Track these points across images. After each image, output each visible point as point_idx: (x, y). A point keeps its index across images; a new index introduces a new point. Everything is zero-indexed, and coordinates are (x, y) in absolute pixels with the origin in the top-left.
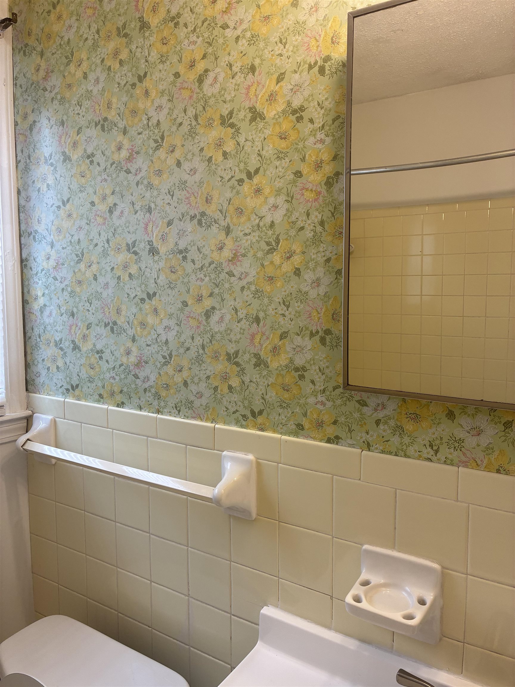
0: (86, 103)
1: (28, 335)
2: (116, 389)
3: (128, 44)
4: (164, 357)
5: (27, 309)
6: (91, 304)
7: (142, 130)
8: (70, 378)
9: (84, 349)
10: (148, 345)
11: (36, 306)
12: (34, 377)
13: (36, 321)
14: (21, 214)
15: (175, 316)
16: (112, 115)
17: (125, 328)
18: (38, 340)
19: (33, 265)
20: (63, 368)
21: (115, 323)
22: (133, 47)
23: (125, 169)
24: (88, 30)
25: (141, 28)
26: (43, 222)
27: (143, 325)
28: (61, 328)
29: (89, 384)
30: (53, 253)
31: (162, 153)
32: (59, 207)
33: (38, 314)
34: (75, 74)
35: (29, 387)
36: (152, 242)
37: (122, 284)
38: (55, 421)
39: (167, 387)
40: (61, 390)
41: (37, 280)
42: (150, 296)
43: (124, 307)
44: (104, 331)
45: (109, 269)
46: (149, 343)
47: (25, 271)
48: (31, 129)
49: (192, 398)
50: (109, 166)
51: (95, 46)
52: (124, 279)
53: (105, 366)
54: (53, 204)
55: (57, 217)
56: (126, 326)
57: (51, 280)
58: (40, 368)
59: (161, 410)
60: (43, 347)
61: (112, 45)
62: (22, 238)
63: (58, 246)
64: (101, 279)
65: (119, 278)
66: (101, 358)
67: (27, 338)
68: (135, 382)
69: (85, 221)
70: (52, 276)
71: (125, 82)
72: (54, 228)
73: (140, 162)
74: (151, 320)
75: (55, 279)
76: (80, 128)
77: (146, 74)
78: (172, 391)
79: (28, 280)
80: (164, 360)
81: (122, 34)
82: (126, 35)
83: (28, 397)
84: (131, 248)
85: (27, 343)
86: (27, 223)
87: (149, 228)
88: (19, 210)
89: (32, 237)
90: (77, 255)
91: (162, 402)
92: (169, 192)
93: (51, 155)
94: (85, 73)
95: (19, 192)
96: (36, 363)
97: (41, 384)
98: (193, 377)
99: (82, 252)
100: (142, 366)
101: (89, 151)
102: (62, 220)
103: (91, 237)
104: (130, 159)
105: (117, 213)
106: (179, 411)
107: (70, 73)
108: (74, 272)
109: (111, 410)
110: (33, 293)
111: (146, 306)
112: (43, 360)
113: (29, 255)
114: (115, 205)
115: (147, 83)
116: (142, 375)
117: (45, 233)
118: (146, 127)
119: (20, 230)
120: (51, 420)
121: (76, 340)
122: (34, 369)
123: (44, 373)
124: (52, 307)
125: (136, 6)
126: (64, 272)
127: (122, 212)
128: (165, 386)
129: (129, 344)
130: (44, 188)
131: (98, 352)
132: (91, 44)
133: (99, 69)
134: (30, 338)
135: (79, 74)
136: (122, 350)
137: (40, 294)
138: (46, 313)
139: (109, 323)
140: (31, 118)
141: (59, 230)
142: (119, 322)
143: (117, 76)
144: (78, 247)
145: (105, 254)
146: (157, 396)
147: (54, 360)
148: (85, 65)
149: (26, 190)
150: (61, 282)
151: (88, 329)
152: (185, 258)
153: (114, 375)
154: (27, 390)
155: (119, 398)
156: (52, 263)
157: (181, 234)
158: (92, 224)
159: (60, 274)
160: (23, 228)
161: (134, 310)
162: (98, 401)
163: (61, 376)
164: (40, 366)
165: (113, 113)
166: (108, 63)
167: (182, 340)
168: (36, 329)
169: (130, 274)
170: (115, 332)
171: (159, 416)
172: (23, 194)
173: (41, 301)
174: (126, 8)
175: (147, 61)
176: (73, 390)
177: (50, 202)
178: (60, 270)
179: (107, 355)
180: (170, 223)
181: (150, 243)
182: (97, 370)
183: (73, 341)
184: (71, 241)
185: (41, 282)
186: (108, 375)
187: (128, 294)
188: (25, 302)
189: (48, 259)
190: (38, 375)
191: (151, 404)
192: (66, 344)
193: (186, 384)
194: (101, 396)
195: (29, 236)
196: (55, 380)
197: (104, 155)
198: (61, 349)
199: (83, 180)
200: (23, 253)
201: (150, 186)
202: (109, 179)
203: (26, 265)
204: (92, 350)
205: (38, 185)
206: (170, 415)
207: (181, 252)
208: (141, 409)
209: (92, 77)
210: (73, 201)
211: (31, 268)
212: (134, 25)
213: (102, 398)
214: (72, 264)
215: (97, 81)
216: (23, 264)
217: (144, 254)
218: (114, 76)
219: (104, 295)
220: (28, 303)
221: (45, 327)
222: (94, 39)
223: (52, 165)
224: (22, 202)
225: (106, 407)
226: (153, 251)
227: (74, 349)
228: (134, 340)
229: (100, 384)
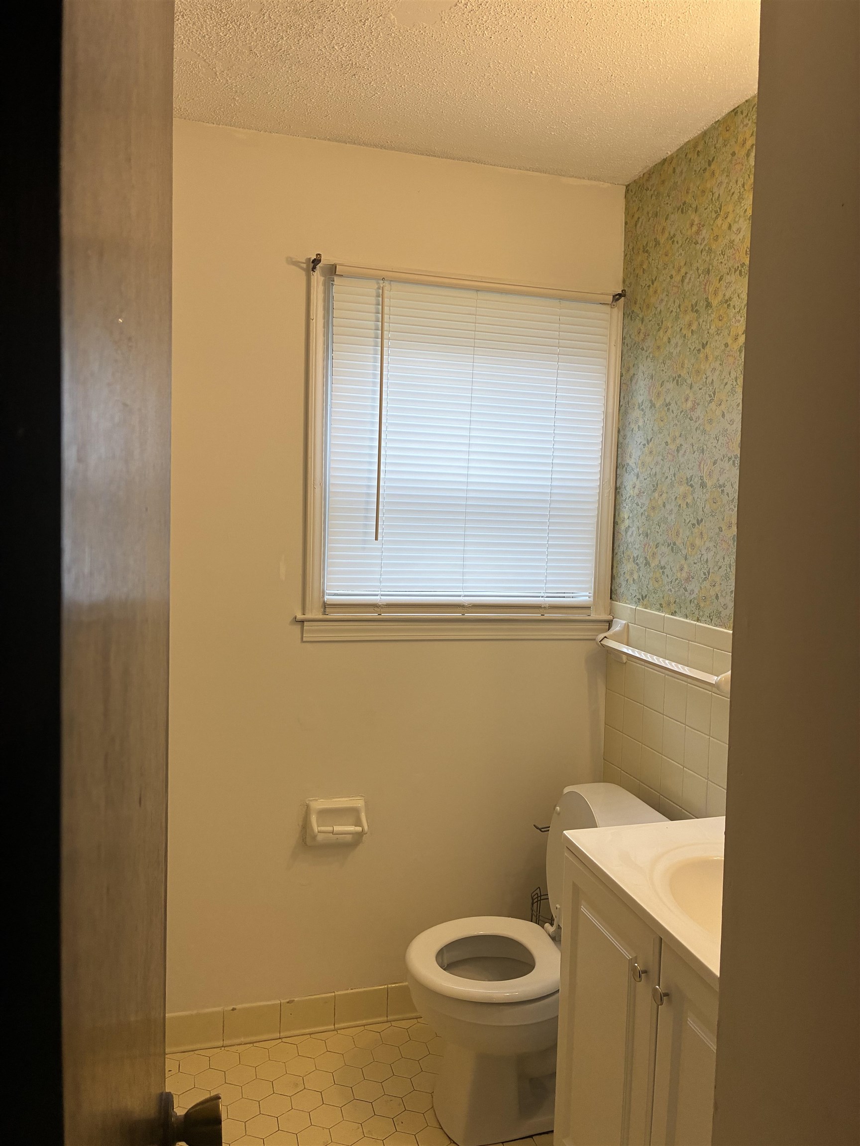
0: (668, 362)
1: (616, 551)
2: (672, 601)
3: (698, 318)
4: (705, 574)
5: (616, 529)
6: (660, 526)
7: (702, 386)
8: (642, 590)
9: (653, 565)
10: (695, 563)
11: (623, 527)
12: (617, 588)
13: (622, 539)
14: (619, 449)
15: (713, 539)
16: (684, 373)
17: (681, 548)
18: (622, 556)
19: (624, 492)
20: (637, 580)
21: (675, 544)
22: (701, 321)
23: (689, 416)
24: (673, 304)
25: (707, 306)
26: (633, 456)
27: (693, 545)
28: (639, 546)
29: (654, 595)
30: (638, 483)
31: (713, 406)
32: (644, 445)
33: (624, 534)
34: (662, 339)
35: (613, 596)
36: (703, 477)
37: (681, 511)
38: (628, 625)
39: (705, 599)
40: (634, 600)
41: (625, 505)
42: (699, 522)
43: (681, 531)
44: (665, 549)
45: (674, 498)
46: (696, 561)
47: (618, 497)
48: (631, 380)
49: (721, 609)
50: (679, 414)
51: (677, 318)
52: (683, 507)
53: (666, 580)
54: (641, 442)
55: (643, 453)
56: (681, 547)
57: (634, 505)
58: (621, 580)
59: (700, 618)
60: (625, 561)
61: (687, 318)
62: (618, 469)
63: (641, 478)
64: (668, 506)
65: (680, 506)
66: (663, 572)
67: (615, 553)
68: (684, 594)
69: (661, 457)
70: (635, 502)
71: (694, 348)
72: (640, 462)
73: (699, 412)
74: (698, 542)
75: (638, 505)
76: (663, 381)
77: (707, 342)
78: (708, 603)
79: (619, 505)
80: (704, 576)
81: (694, 310)
82: (697, 311)
83: (611, 604)
84: (689, 481)
85: (614, 558)
86: (622, 457)
87: (702, 466)
88: (618, 446)
89: (624, 469)
90: (654, 486)
91: (701, 612)
92: (716, 438)
93: (642, 402)
94: (669, 338)
95: (619, 432)
96: (619, 576)
97: (621, 594)
98: (722, 591)
99: (657, 482)
100: (690, 581)
101: (667, 401)
102: (646, 455)
103: (664, 472)
104: (693, 409)
105: (681, 452)
106: (712, 620)
107: (660, 337)
108: (650, 499)
109: (667, 617)
110: (622, 515)
111: (696, 530)
112: (624, 573)
113: (622, 483)
114: (681, 445)
115: (707, 349)
116: (689, 588)
117: (633, 466)
118: (705, 384)
119: (617, 462)
120: (625, 623)
121: (648, 557)
122: (617, 580)
123: (624, 584)
124: (634, 529)
125: (705, 289)
126: (644, 500)
127: (685, 452)
128: (704, 598)
129: (683, 562)
130: (636, 429)
131: (662, 568)
132: (674, 316)
133: (678, 336)
134: (617, 554)
135: (665, 339)
136: (678, 567)
137: (626, 517)
138: (629, 533)
139: (671, 544)
140: (632, 372)
141: (643, 464)
142: (677, 543)
143: (689, 343)
144: (654, 479)
145: (672, 485)
146: (698, 606)
147: (632, 574)
148: (670, 331)
149: (624, 430)
150: (641, 508)
151: (656, 548)
152: (723, 491)
153: (671, 587)
154: (611, 598)
155: (673, 607)
156: (636, 491)
157: (722, 471)
158: (665, 460)
159: (641, 501)
160: (619, 461)
161: (688, 533)
162: (659, 610)
163: (634, 587)
164: (622, 578)
165: (685, 371)
166: (684, 332)
167: (717, 560)
168: (621, 547)
169: (687, 502)
170: (674, 551)
171: (698, 623)
172: (622, 433)
173: (627, 523)
174: (698, 290)
175: (708, 333)
176: (643, 600)
177: (639, 440)
178: (641, 497)
179: (667, 571)
180: (715, 463)
181: (701, 478)
182: (660, 583)
183: (646, 558)
184: (650, 474)
185: (627, 507)
186: (667, 588)
187: (685, 520)
188: (615, 523)
189: (634, 487)
190: (620, 586)
191: (694, 613)
192: (641, 560)
193: (717, 597)
194: (661, 605)
195: (623, 468)
196: (631, 591)
197: (677, 404)
198: (637, 564)
199: (662, 424)
200: (618, 482)
201: (704, 432)
202: (679, 424)
203: (619, 492)
204: (658, 566)
205: (632, 426)
206: (706, 623)
207: (720, 486)
208: (687, 617)
209: (673, 341)
210: (654, 440)
211: (622, 495)
212: (702, 304)
213: (662, 607)
214: (650, 492)
215: (677, 344)
216: (617, 491)
217: (697, 486)
218: (687, 342)
219: (669, 519)
220: (618, 525)
221: (628, 545)
222: (676, 312)
223: (642, 410)
224: (621, 440)
225: (663, 615)
226: (703, 485)
227: (646, 565)
228: (686, 559)
229: (661, 596)
